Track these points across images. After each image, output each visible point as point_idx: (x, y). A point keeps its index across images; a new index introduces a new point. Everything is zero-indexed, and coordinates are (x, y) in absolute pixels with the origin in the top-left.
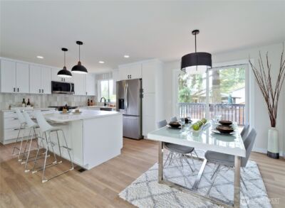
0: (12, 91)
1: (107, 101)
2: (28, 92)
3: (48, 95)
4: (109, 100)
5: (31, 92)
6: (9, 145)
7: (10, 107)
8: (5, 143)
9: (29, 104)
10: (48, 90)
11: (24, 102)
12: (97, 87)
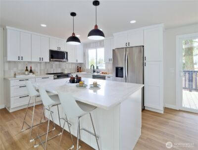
0: (17, 60)
1: (95, 68)
2: (30, 61)
3: (46, 62)
4: (97, 67)
5: (33, 60)
6: (15, 113)
7: (15, 75)
8: (11, 111)
9: (31, 71)
10: (47, 58)
11: (27, 70)
12: (85, 55)
